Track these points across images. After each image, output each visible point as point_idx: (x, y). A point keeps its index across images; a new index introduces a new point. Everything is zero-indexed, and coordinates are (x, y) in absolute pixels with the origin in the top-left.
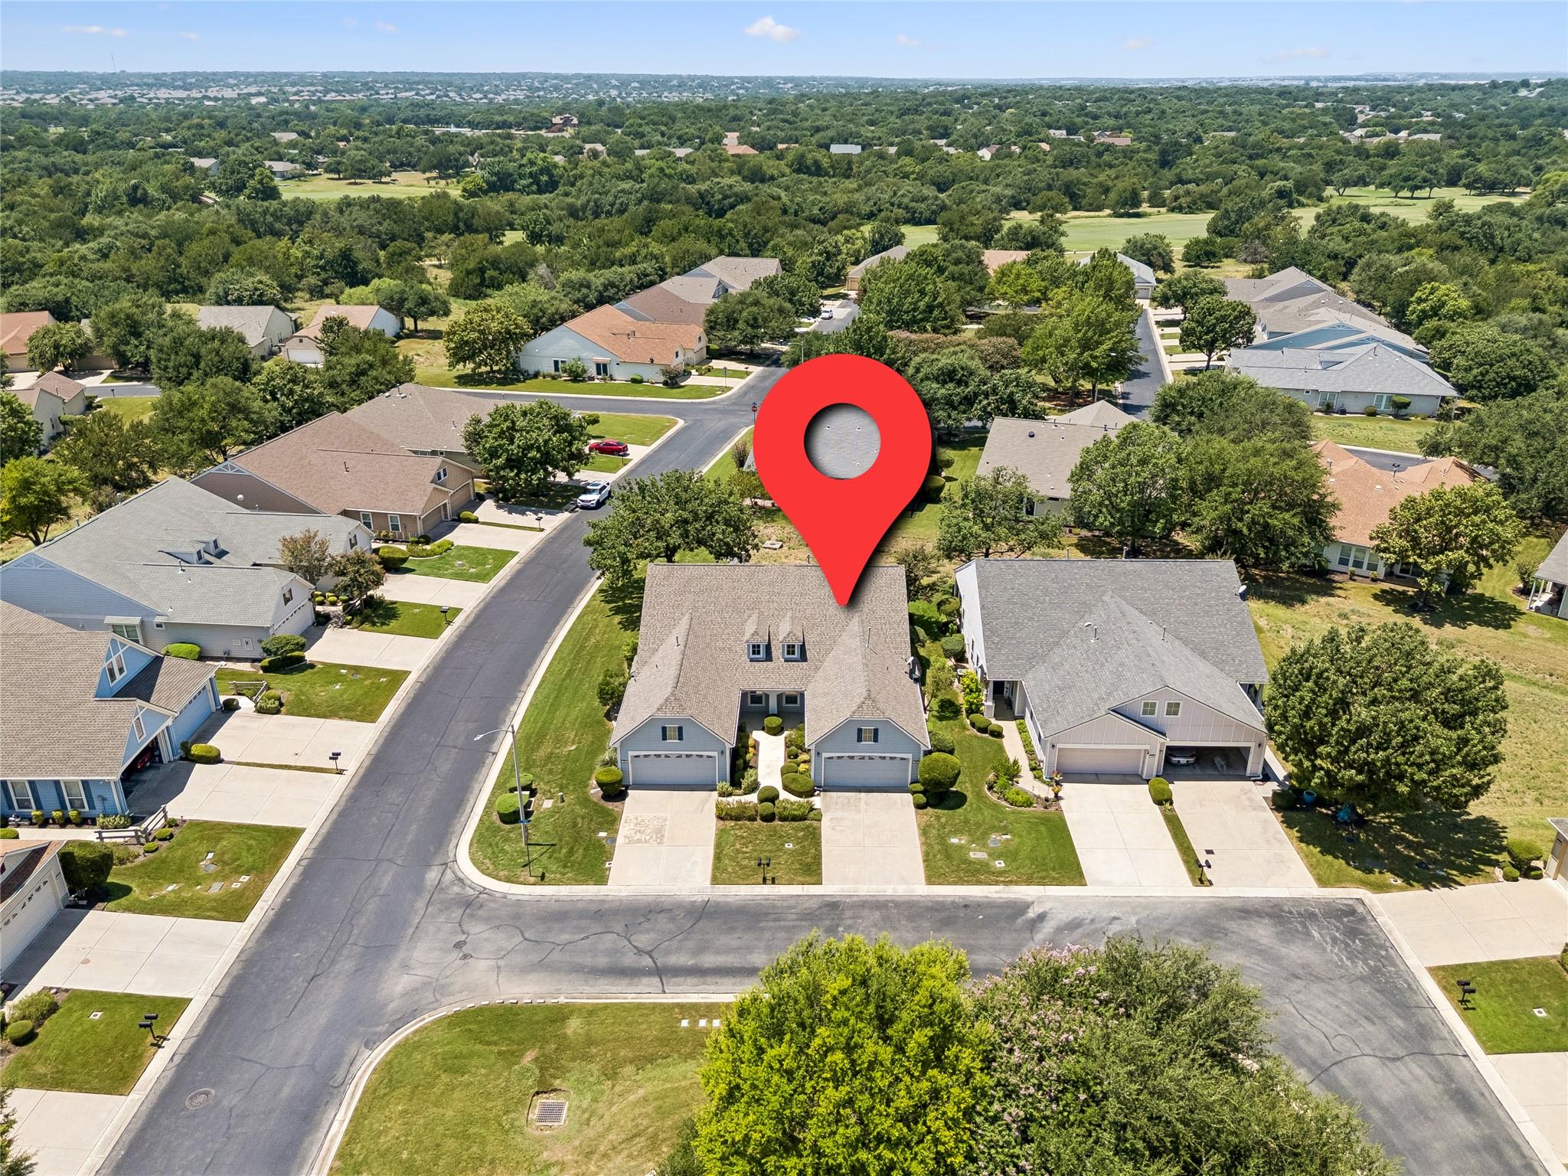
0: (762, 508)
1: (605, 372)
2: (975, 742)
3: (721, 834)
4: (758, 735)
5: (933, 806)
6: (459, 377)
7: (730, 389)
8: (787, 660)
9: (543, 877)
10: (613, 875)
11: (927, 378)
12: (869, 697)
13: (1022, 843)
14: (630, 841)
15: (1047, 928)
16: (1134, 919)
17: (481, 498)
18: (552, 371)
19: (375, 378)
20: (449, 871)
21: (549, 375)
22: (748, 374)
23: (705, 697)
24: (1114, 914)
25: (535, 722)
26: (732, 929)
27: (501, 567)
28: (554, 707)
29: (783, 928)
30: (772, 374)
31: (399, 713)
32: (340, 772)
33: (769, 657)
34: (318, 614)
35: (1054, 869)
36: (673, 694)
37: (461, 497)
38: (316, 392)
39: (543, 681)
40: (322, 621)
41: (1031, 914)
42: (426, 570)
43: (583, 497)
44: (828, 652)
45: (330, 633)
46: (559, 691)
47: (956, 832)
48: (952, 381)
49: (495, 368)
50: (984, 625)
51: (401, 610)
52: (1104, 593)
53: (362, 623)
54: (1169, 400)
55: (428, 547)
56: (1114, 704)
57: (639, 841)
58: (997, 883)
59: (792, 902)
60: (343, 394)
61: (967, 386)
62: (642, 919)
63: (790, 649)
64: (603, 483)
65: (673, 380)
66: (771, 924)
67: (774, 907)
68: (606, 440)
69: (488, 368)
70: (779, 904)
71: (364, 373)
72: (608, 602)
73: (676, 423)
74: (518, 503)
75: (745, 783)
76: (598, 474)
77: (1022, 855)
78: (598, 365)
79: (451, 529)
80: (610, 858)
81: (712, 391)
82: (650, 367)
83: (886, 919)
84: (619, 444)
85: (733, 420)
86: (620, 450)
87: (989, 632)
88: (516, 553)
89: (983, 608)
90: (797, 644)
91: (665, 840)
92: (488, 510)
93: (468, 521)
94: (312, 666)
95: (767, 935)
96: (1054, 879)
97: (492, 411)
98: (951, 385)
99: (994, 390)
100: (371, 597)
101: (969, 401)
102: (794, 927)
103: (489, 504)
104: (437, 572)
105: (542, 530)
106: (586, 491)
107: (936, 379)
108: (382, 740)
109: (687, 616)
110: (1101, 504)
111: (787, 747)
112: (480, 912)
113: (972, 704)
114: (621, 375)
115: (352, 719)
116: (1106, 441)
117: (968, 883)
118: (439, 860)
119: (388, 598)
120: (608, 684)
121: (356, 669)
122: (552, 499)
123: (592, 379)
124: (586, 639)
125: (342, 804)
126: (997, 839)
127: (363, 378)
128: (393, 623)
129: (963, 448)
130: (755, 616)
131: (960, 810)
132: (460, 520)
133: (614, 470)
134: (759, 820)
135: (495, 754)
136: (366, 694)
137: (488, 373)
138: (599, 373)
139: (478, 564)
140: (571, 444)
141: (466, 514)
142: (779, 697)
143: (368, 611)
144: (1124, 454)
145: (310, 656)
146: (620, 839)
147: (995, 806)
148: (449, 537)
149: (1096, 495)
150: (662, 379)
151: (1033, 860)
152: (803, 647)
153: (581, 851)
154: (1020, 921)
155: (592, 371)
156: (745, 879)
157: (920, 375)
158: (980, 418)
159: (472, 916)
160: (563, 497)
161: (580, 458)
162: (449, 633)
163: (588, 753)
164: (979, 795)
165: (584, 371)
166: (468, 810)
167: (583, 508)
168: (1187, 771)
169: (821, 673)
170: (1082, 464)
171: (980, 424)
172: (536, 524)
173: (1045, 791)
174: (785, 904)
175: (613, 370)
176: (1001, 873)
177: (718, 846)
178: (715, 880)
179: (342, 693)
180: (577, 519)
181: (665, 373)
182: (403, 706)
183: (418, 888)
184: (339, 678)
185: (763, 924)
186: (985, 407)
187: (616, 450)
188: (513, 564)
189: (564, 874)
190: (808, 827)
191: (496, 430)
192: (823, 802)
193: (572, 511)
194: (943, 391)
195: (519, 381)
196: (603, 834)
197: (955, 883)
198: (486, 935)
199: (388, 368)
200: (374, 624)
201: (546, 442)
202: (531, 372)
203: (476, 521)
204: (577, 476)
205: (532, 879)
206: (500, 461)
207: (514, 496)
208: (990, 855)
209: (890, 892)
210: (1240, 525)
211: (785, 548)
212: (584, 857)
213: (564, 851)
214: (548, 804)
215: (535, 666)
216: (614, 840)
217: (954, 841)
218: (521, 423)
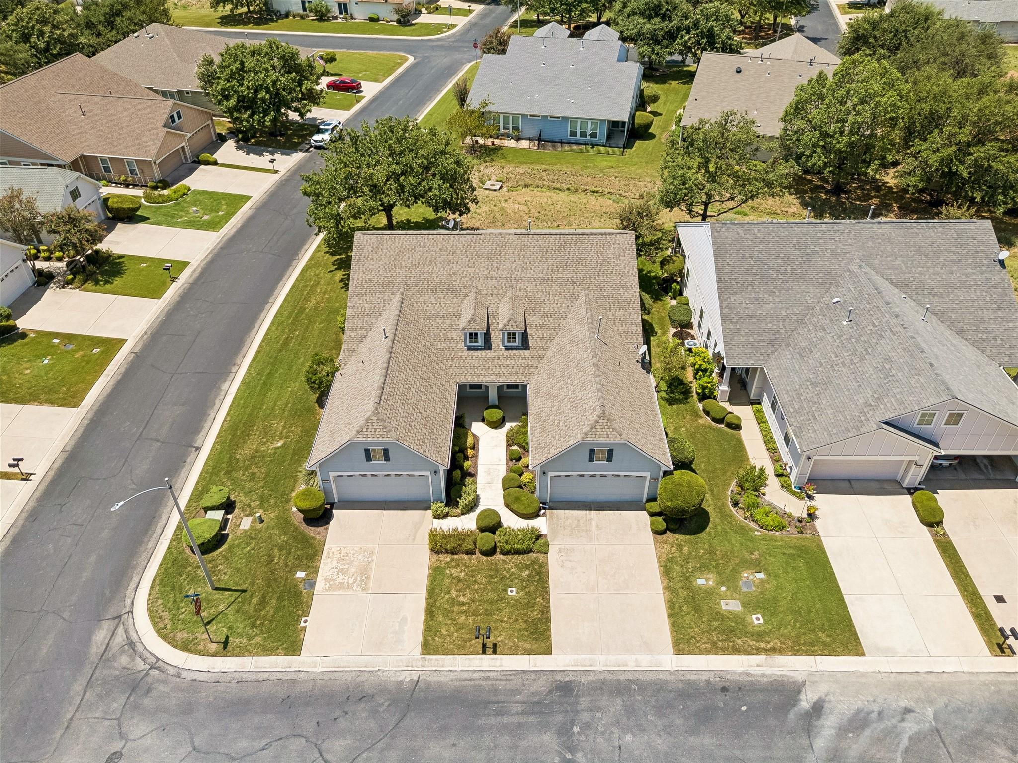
0: (483, 146)
1: (346, 11)
2: (710, 436)
3: (436, 573)
4: (478, 428)
5: (673, 531)
6: (222, 18)
7: (456, 26)
8: (507, 348)
9: (226, 643)
10: (309, 639)
11: (635, 14)
12: (603, 415)
13: (779, 587)
14: (332, 586)
15: (828, 726)
16: (930, 712)
17: (222, 139)
18: (301, 12)
19: (130, 19)
20: (121, 630)
21: (299, 15)
22: (471, 12)
23: (415, 406)
24: (904, 703)
25: (245, 406)
26: (445, 730)
27: (233, 213)
28: (266, 386)
29: (505, 727)
30: (491, 12)
31: (105, 394)
32: (26, 477)
33: (488, 346)
34: (40, 273)
35: (822, 629)
36: (376, 413)
37: (202, 139)
38: (66, 34)
39: (258, 352)
40: (44, 279)
41: (805, 703)
42: (161, 218)
43: (317, 137)
44: (552, 338)
45: (51, 294)
46: (273, 364)
47: (703, 568)
48: (657, 15)
49: (251, 9)
50: (721, 301)
51: (127, 264)
52: (851, 261)
53: (85, 282)
54: (861, 31)
55: (165, 192)
56: (888, 416)
57: (341, 586)
58: (758, 651)
59: (516, 682)
60: (99, 35)
61: (670, 21)
62: (338, 713)
63: (512, 336)
64: (334, 123)
65: (405, 19)
66: (492, 720)
67: (496, 691)
68: (343, 78)
69: (245, 9)
70: (501, 685)
71: (119, 14)
72: (332, 254)
73: (406, 59)
74: (257, 143)
75: (462, 502)
76: (333, 111)
77: (783, 604)
78: (339, 5)
79: (191, 171)
80: (306, 613)
81: (439, 28)
82: (385, 6)
83: (630, 711)
84: (353, 81)
85: (457, 56)
86: (353, 88)
87: (727, 310)
88: (249, 198)
89: (719, 281)
90: (519, 332)
91: (371, 583)
92: (228, 151)
93: (207, 163)
94: (24, 335)
95: (487, 739)
96: (825, 644)
97: (223, 51)
98: (657, 20)
99: (696, 25)
100: (97, 252)
101: (671, 36)
102: (520, 725)
103: (230, 144)
104: (170, 220)
105: (276, 172)
106: (320, 131)
107: (642, 14)
108: (81, 430)
109: (398, 297)
110: (815, 145)
111: (509, 445)
112: (147, 702)
113: (704, 388)
114: (360, 14)
115: (52, 403)
116: (821, 77)
117: (724, 651)
118: (112, 611)
119: (117, 250)
120: (315, 373)
121: (68, 338)
122: (289, 138)
123: (335, 18)
124: (307, 299)
125: (21, 522)
126: (751, 578)
127: (118, 19)
128: (118, 281)
129: (664, 82)
130: (472, 295)
131: (703, 535)
132: (198, 163)
133: (348, 108)
134: (478, 554)
135: (198, 449)
136: (74, 370)
137: (246, 13)
138: (341, 13)
139: (212, 210)
140: (300, 85)
141: (205, 156)
142: (500, 388)
143: (91, 268)
144: (842, 92)
145: (22, 323)
146: (320, 585)
147: (742, 530)
148: (187, 182)
149: (809, 137)
150: (396, 17)
151: (796, 613)
152: (525, 336)
153: (274, 601)
154: (792, 716)
155: (335, 11)
156: (461, 649)
157: (628, 10)
158: (681, 53)
159: (136, 707)
160: (299, 137)
161: (313, 98)
162: (173, 291)
163: (295, 453)
164: (725, 516)
165: (328, 11)
166: (159, 531)
167: (317, 147)
168: (949, 476)
169: (544, 364)
170: (797, 103)
171: (680, 58)
172: (270, 166)
173: (797, 508)
174: (509, 686)
175: (353, 9)
176: (760, 635)
177: (432, 594)
178: (428, 648)
179: (51, 367)
180: (310, 158)
181: (397, 11)
182: (112, 384)
183: (78, 659)
184: (50, 350)
185: (481, 722)
186: (686, 42)
187: (351, 88)
188: (245, 210)
189: (250, 638)
190: (534, 562)
191: (228, 71)
192: (549, 525)
193: (307, 151)
194: (648, 26)
195: (272, 21)
196: (301, 574)
197: (708, 652)
198: (148, 741)
199: (142, 8)
200: (97, 282)
201: (274, 83)
202: (283, 12)
203: (215, 163)
204: (309, 115)
205: (213, 647)
206: (232, 102)
207: (254, 136)
208: (744, 605)
209: (631, 667)
210: (961, 168)
211: (505, 189)
212: (278, 609)
213: (255, 601)
214: (246, 523)
215: (254, 331)
216: (312, 584)
217: (701, 582)
218: (250, 63)
